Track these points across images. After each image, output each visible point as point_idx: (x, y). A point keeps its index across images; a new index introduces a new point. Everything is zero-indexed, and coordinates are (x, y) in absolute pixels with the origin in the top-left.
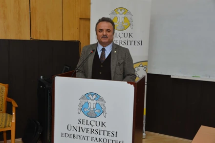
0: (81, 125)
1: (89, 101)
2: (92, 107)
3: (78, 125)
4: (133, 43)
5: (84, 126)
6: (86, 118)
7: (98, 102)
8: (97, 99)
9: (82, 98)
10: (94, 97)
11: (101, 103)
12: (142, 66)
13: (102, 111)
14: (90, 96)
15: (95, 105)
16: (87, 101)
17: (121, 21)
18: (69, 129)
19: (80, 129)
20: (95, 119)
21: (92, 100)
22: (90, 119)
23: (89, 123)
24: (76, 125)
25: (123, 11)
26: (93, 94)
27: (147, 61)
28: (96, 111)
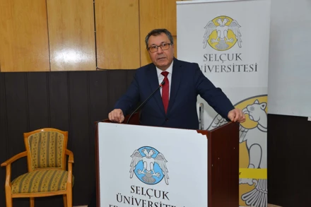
0: (135, 195)
1: (144, 159)
2: (149, 169)
3: (131, 195)
4: (242, 68)
5: (139, 197)
6: (141, 184)
7: (156, 161)
8: (155, 156)
9: (135, 154)
10: (151, 153)
11: (161, 163)
12: (259, 104)
13: (163, 176)
14: (146, 152)
15: (152, 164)
16: (141, 159)
17: (222, 37)
18: (120, 200)
19: (134, 200)
20: (154, 187)
21: (148, 158)
22: (146, 187)
23: (145, 192)
24: (129, 194)
25: (225, 21)
26: (149, 148)
27: (266, 95)
28: (154, 174)
